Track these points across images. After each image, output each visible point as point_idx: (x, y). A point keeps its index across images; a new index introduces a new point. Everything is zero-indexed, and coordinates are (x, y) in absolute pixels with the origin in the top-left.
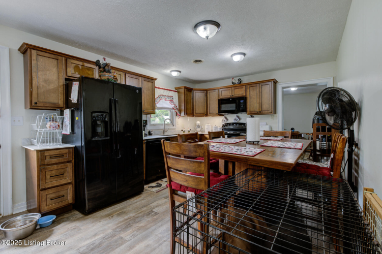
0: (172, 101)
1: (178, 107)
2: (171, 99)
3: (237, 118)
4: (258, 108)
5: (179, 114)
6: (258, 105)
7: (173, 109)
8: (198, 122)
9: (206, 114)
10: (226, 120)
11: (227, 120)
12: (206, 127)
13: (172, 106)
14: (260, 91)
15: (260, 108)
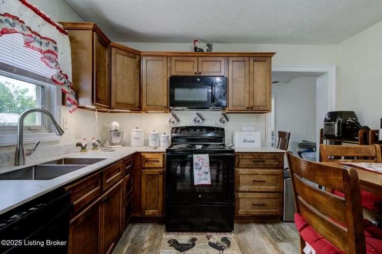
0: (50, 55)
1: (70, 79)
2: (51, 47)
3: (199, 119)
4: (247, 101)
5: (73, 99)
6: (247, 95)
7: (54, 81)
8: (115, 124)
9: (138, 108)
10: (176, 122)
11: (178, 121)
12: (134, 134)
13: (50, 72)
14: (251, 71)
15: (251, 101)
